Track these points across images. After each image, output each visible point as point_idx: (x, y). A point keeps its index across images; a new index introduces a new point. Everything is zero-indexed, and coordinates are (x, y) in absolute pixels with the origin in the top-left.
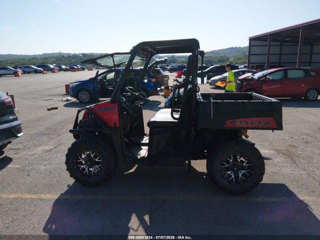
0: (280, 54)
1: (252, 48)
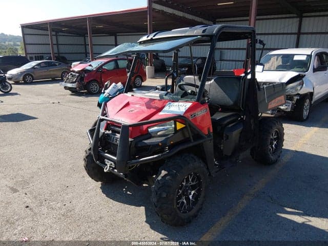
0: (58, 44)
1: (25, 36)
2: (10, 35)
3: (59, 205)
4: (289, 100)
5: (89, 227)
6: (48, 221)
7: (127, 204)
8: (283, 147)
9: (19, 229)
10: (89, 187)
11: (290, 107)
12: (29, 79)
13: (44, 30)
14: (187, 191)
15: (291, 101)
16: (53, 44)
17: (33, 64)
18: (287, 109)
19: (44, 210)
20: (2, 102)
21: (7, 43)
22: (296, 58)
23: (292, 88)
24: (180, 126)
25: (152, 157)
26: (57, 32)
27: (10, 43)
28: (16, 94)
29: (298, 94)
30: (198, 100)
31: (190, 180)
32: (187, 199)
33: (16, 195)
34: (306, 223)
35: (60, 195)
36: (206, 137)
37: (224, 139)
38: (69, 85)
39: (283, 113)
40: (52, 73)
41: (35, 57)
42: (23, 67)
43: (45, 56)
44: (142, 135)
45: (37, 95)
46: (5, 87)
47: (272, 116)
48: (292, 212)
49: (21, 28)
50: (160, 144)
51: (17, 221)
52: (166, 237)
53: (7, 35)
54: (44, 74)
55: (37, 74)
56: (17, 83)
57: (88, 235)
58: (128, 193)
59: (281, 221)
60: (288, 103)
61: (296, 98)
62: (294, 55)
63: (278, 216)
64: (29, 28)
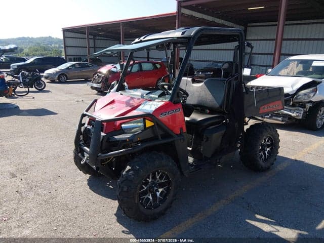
0: (95, 48)
1: (66, 39)
2: (56, 38)
3: (45, 192)
4: (300, 107)
5: (63, 214)
6: (30, 205)
7: (105, 197)
8: (278, 155)
9: (4, 209)
10: (78, 178)
11: (302, 114)
12: (63, 78)
13: (83, 34)
14: (153, 188)
15: (302, 108)
16: (89, 47)
17: (68, 64)
18: (297, 116)
19: (31, 195)
20: (34, 98)
21: (53, 45)
22: (315, 64)
23: (305, 95)
24: (149, 124)
25: (117, 151)
26: (95, 36)
27: (55, 45)
28: (48, 91)
29: (311, 102)
30: (171, 100)
31: (158, 177)
32: (154, 196)
33: (13, 180)
34: (273, 232)
35: (50, 184)
36: (176, 136)
37: (205, 140)
38: (95, 85)
39: (294, 121)
40: (84, 74)
41: (74, 58)
42: (59, 67)
43: (83, 58)
44: (115, 131)
45: (66, 94)
46: (39, 84)
47: (283, 123)
48: (262, 220)
49: (62, 32)
50: (128, 140)
51: (5, 202)
52: (128, 231)
53: (53, 38)
54: (76, 74)
55: (71, 74)
56: (53, 82)
57: (60, 221)
58: (111, 187)
59: (249, 229)
60: (299, 110)
61: (308, 106)
62: (313, 61)
63: (248, 223)
64: (70, 32)
